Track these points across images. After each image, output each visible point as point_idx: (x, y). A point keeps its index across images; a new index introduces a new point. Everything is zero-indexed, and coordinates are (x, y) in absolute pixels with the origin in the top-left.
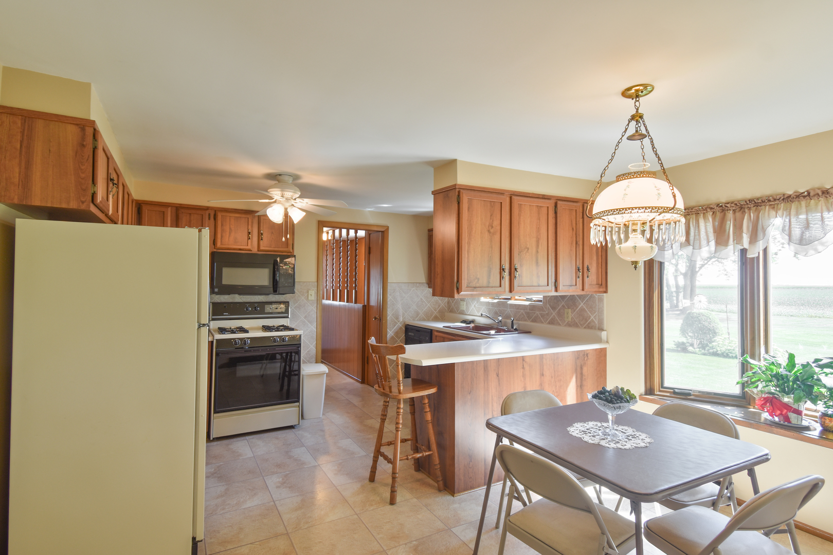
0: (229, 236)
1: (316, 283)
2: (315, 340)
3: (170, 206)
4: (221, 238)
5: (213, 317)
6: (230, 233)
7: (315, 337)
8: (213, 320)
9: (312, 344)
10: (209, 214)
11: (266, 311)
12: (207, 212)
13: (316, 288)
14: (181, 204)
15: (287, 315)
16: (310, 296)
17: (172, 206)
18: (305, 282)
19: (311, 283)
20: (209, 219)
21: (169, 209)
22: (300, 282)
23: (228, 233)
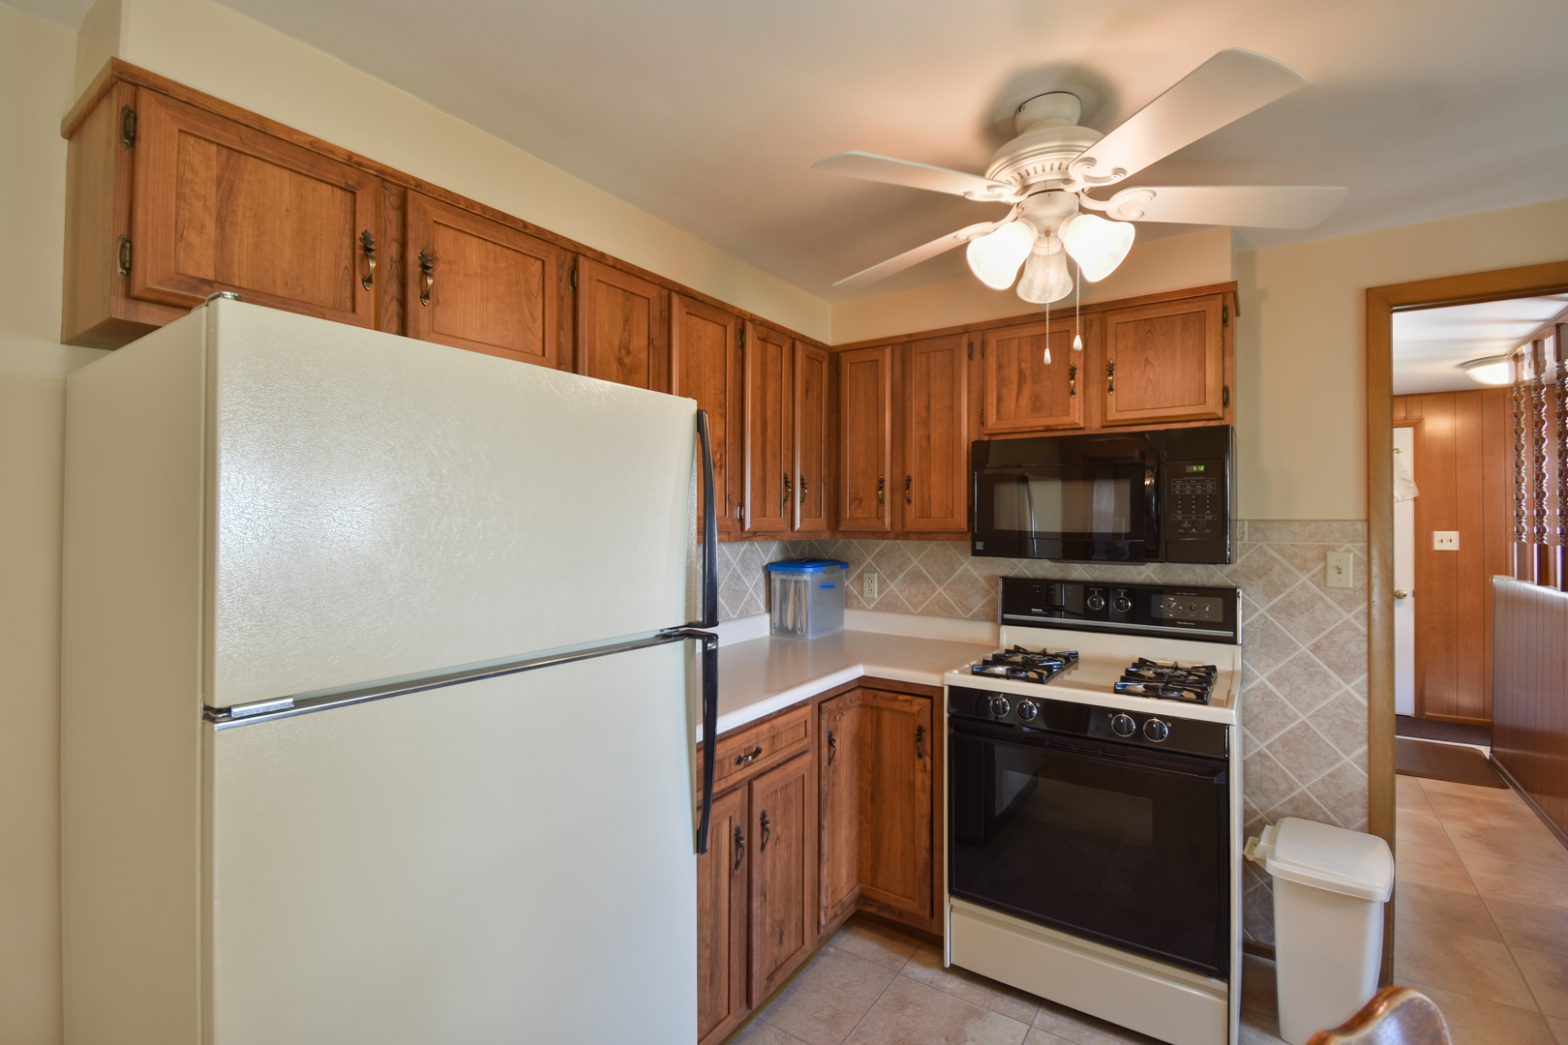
0: (1018, 395)
1: (1361, 527)
2: (1363, 738)
3: (888, 345)
4: (998, 404)
5: (1006, 616)
6: (1020, 385)
7: (1365, 727)
8: (1006, 622)
9: (1348, 752)
10: (971, 346)
11: (1154, 615)
12: (964, 340)
13: (1363, 545)
14: (910, 335)
15: (1230, 634)
16: (1332, 573)
17: (893, 345)
18: (1309, 522)
19: (1334, 525)
20: (970, 357)
21: (888, 351)
22: (1288, 521)
23: (1014, 386)
